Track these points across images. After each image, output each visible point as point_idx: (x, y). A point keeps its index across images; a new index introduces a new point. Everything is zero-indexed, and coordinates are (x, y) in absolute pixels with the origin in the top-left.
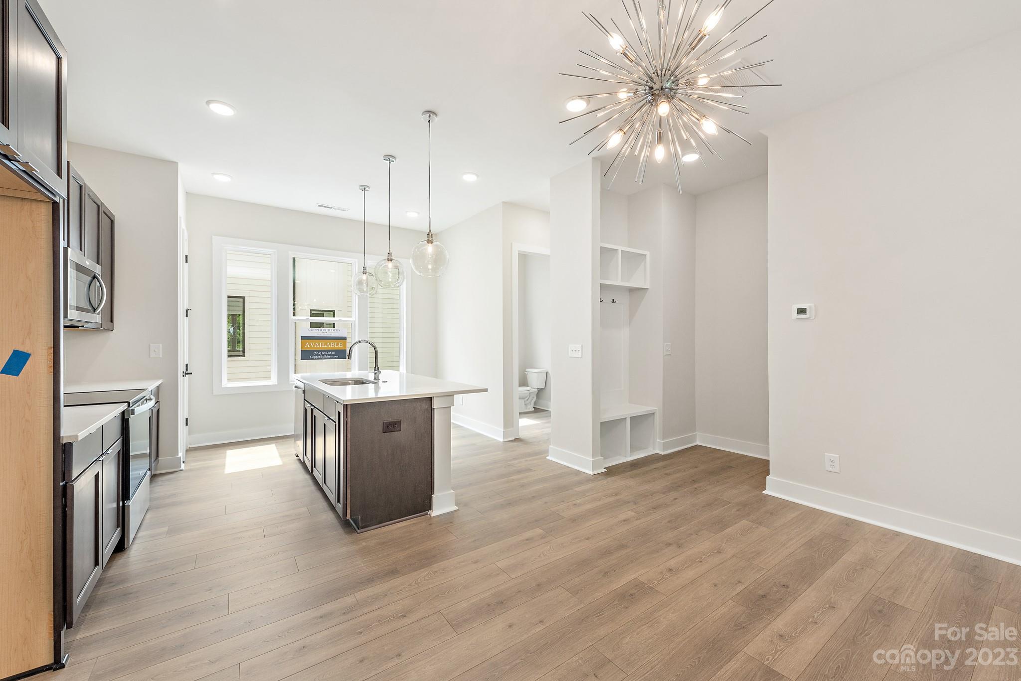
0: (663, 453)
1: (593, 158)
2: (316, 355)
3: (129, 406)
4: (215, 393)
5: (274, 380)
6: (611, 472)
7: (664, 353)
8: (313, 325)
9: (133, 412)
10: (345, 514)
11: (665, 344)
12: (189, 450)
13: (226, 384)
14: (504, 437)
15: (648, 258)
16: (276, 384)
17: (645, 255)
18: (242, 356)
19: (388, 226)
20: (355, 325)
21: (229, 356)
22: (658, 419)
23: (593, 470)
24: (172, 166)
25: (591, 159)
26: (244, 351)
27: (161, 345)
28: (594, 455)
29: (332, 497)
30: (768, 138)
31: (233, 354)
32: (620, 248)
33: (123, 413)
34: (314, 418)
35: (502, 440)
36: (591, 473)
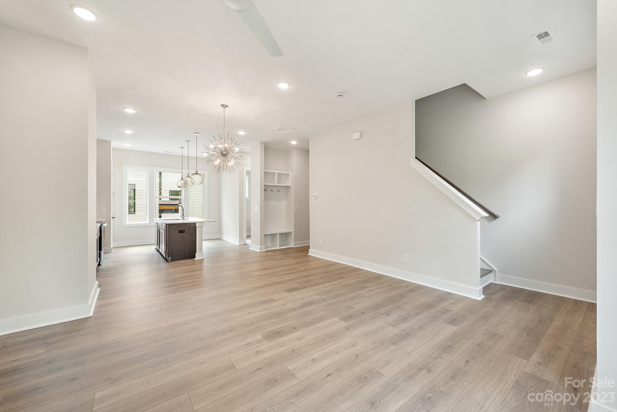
0: (293, 247)
1: (260, 142)
2: (166, 212)
3: (102, 224)
4: (123, 226)
5: (148, 222)
6: (267, 251)
7: (295, 210)
8: (171, 199)
9: (102, 226)
10: (166, 256)
11: (296, 207)
12: (113, 247)
13: (127, 223)
14: (239, 243)
15: (290, 175)
16: (148, 223)
17: (289, 174)
18: (134, 214)
19: (195, 157)
20: (183, 199)
21: (129, 214)
22: (293, 234)
23: (260, 250)
24: (109, 142)
25: (259, 142)
26: (135, 211)
27: (105, 207)
28: (261, 245)
29: (163, 253)
30: (309, 140)
31: (130, 213)
32: (276, 172)
33: (100, 226)
34: (160, 231)
35: (238, 244)
36: (259, 251)
